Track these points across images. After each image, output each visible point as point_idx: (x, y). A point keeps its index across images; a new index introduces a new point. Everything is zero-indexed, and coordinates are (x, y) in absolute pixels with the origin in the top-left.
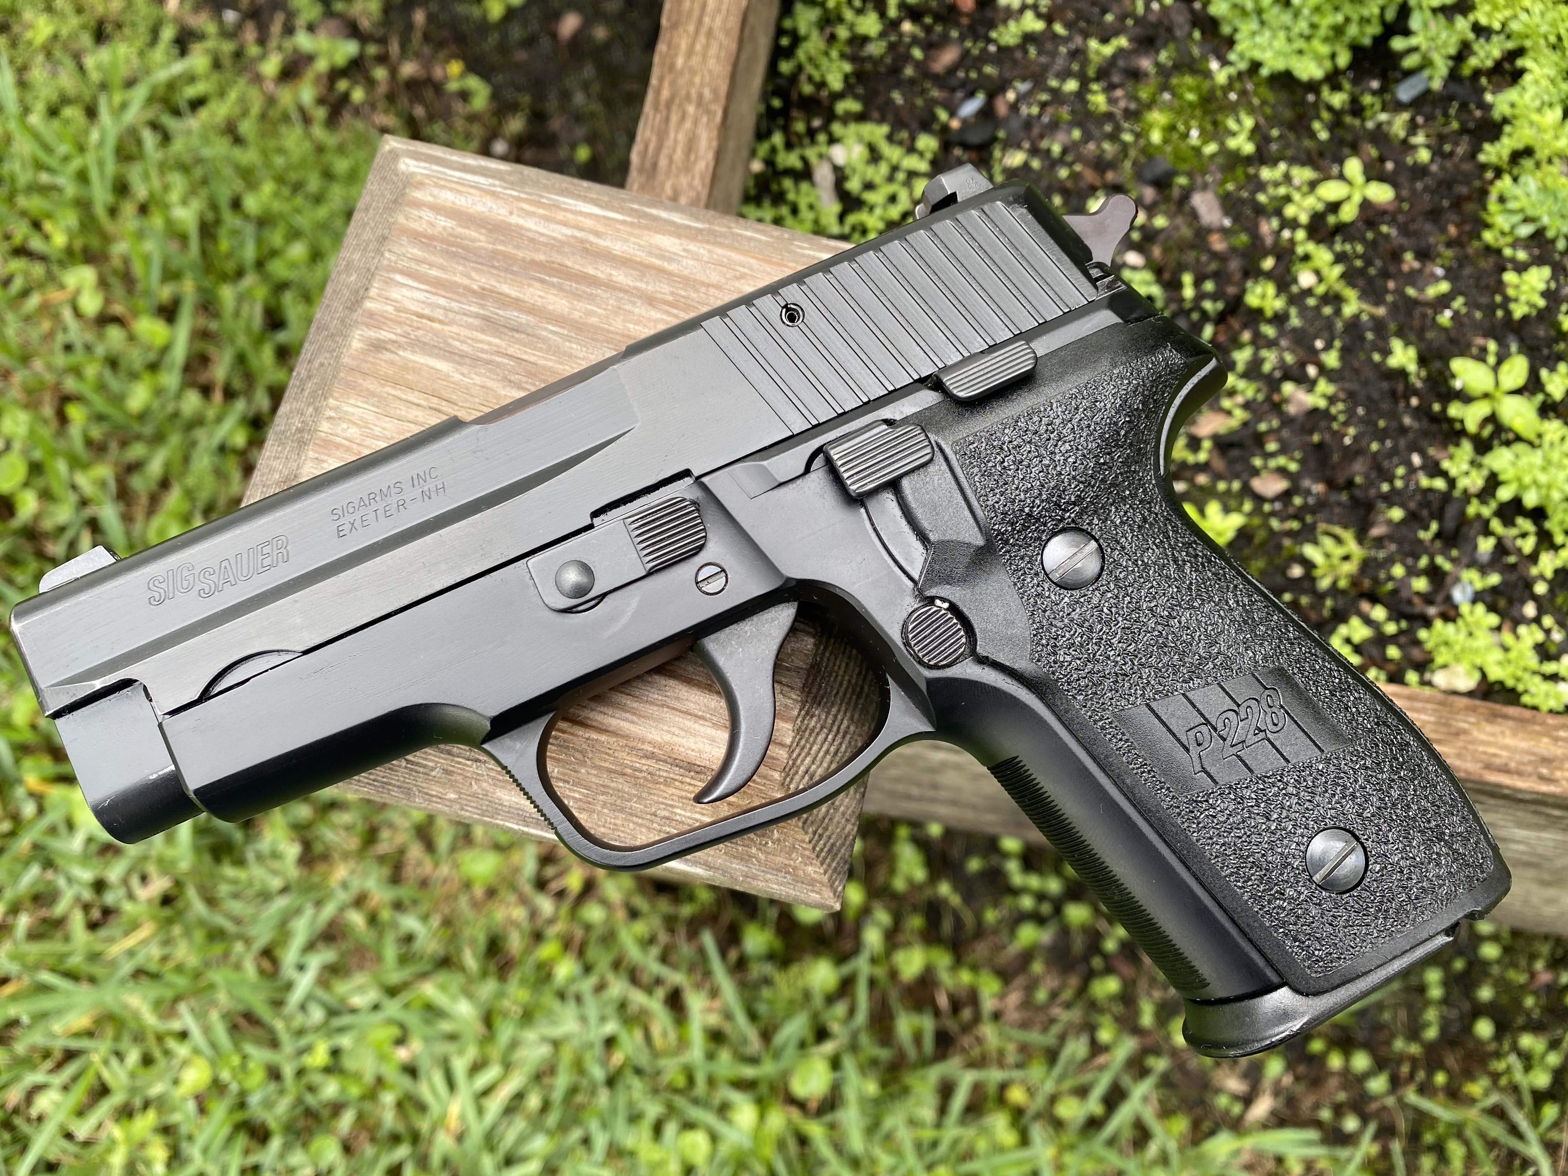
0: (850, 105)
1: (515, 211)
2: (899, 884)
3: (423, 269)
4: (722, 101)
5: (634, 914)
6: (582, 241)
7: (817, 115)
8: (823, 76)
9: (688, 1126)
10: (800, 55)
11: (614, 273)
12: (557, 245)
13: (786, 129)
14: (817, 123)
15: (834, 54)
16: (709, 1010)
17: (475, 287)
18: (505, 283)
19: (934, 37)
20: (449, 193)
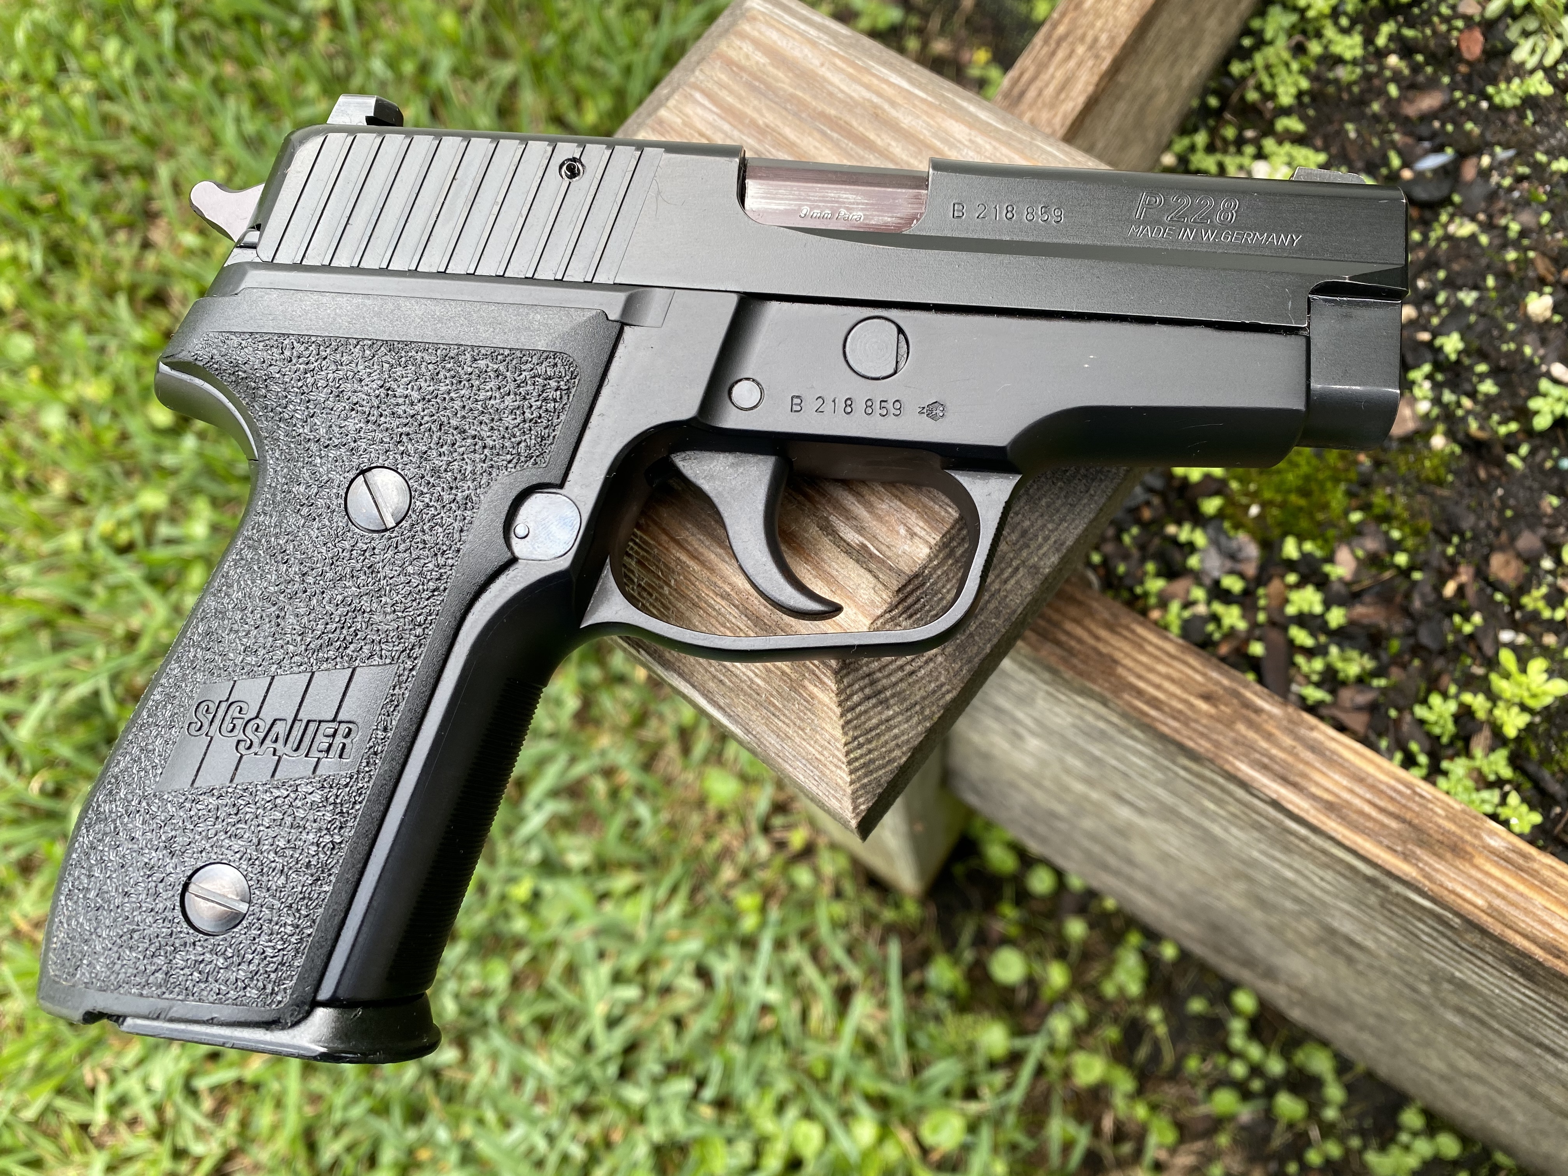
0: (1295, 124)
1: (827, 65)
2: (1109, 989)
3: (723, 94)
4: (1116, 50)
5: (838, 894)
6: (876, 106)
7: (1253, 127)
8: (1275, 86)
9: (809, 1115)
10: (1259, 59)
11: (893, 143)
12: (850, 105)
13: (1213, 133)
14: (1250, 134)
15: (1295, 66)
16: (871, 1017)
17: (761, 122)
18: (789, 126)
19: (1421, 78)
20: (775, 33)
